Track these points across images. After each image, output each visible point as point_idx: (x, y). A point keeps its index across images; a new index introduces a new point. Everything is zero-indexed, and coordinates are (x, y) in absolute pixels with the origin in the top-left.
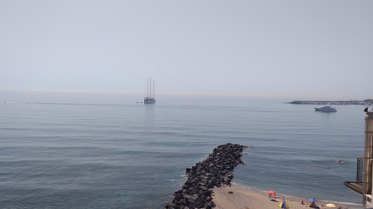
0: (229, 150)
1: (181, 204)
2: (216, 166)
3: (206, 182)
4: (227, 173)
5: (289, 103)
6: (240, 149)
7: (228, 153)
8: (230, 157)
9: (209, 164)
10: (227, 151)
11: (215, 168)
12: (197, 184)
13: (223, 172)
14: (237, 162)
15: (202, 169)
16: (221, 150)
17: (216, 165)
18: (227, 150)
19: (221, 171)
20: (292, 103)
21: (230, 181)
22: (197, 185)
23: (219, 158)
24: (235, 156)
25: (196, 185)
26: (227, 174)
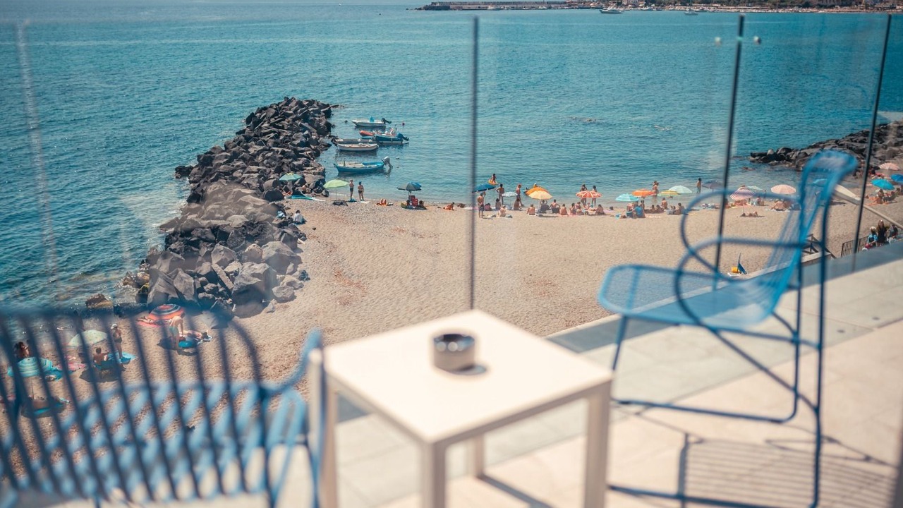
0: (295, 111)
1: (198, 240)
2: (270, 150)
3: (255, 185)
4: (308, 166)
5: (420, 9)
6: (323, 112)
7: (294, 120)
8: (306, 129)
9: (249, 148)
10: (291, 114)
11: (269, 154)
12: (229, 194)
13: (295, 163)
14: (327, 140)
15: (230, 160)
16: (271, 114)
17: (270, 147)
18: (291, 112)
19: (290, 160)
20: (427, 8)
21: (324, 183)
22: (230, 197)
23: (274, 132)
24: (316, 126)
25: (226, 196)
26: (308, 168)
